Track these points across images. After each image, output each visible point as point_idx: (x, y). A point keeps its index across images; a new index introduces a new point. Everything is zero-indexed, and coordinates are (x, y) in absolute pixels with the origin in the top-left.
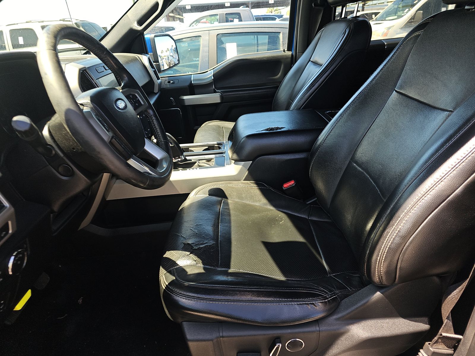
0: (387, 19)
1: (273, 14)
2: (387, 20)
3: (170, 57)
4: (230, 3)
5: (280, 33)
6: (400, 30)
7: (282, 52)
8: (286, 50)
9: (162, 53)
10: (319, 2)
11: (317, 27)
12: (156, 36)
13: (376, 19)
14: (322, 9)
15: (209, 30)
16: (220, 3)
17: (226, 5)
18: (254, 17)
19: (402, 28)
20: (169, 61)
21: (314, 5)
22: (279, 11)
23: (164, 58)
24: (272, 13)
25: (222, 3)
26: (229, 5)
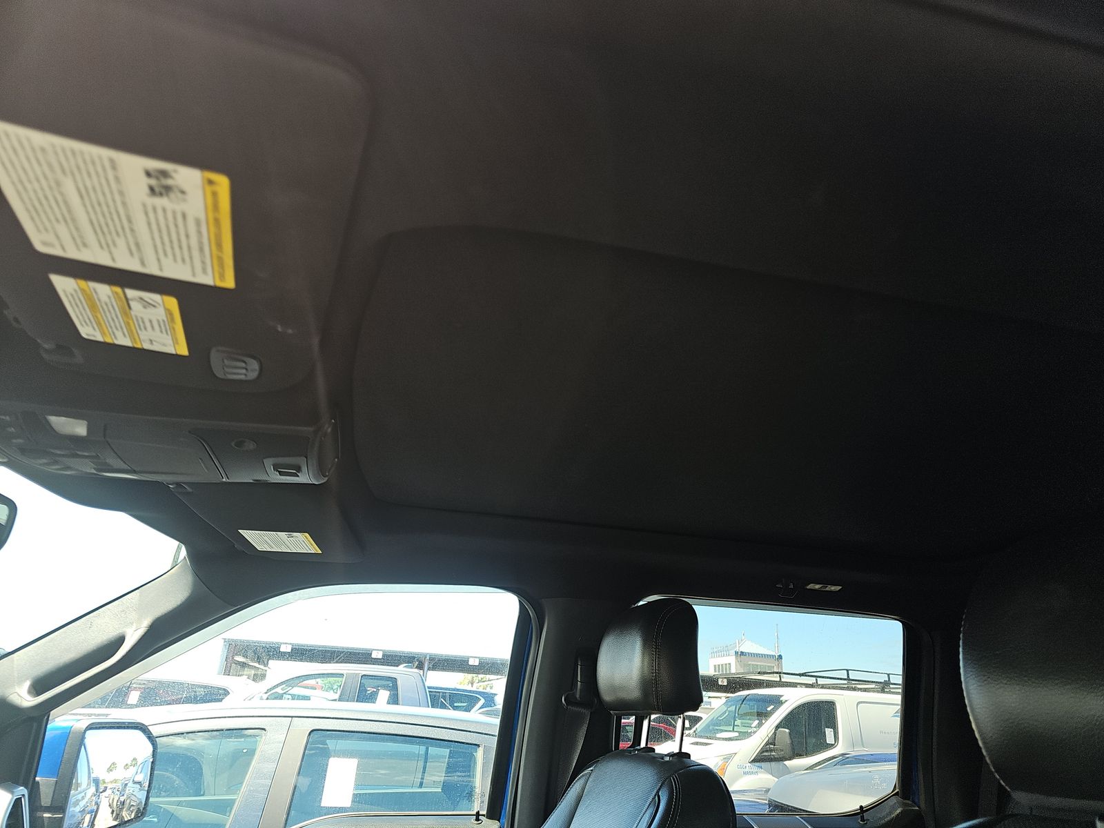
0: (718, 735)
1: (474, 689)
2: (719, 739)
3: (130, 784)
4: (383, 651)
5: (478, 746)
6: (749, 764)
7: (470, 819)
8: (485, 813)
9: (110, 770)
10: (578, 696)
11: (572, 761)
12: (92, 727)
13: (695, 732)
14: (587, 713)
15: (292, 717)
16: (363, 649)
17: (374, 656)
18: (427, 690)
19: (754, 761)
20: (122, 799)
21: (565, 700)
22: (489, 682)
23: (110, 786)
24: (472, 684)
25: (366, 650)
26: (380, 656)
